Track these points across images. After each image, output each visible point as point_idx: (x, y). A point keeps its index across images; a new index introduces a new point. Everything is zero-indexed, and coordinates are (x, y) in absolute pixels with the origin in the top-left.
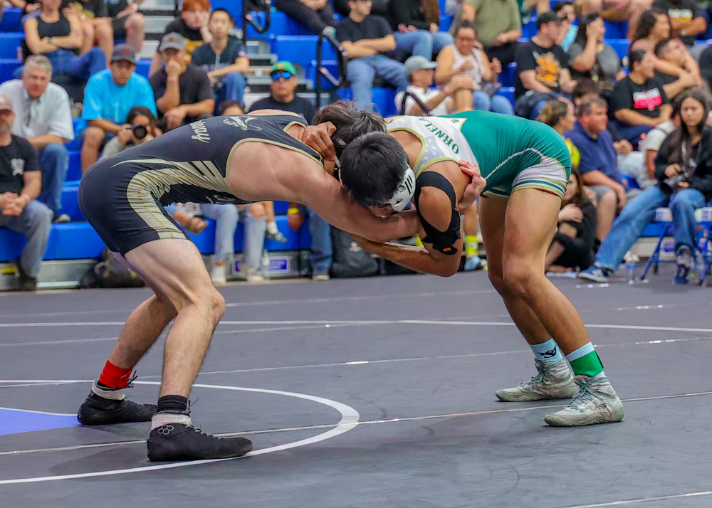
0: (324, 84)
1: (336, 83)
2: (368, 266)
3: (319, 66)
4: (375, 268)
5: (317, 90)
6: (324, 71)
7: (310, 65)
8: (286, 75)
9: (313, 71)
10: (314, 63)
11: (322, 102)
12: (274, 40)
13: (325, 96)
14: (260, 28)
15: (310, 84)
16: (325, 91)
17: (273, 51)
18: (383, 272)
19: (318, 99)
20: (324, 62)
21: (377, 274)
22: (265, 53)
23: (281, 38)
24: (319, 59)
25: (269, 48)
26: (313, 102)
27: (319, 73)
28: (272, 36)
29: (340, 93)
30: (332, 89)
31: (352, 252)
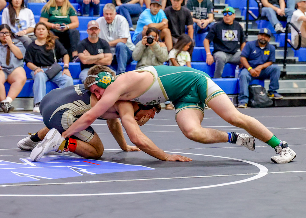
0: (250, 17)
1: (256, 17)
2: (268, 102)
3: (248, 9)
4: (272, 103)
5: (247, 21)
6: (250, 12)
7: (244, 9)
8: (230, 13)
9: (245, 12)
10: (245, 8)
11: (249, 26)
13: (250, 23)
15: (243, 18)
16: (250, 21)
17: (226, 2)
18: (276, 105)
19: (247, 25)
20: (250, 8)
21: (273, 106)
22: (223, 3)
24: (248, 6)
27: (248, 13)
29: (257, 22)
30: (254, 20)
31: (261, 95)
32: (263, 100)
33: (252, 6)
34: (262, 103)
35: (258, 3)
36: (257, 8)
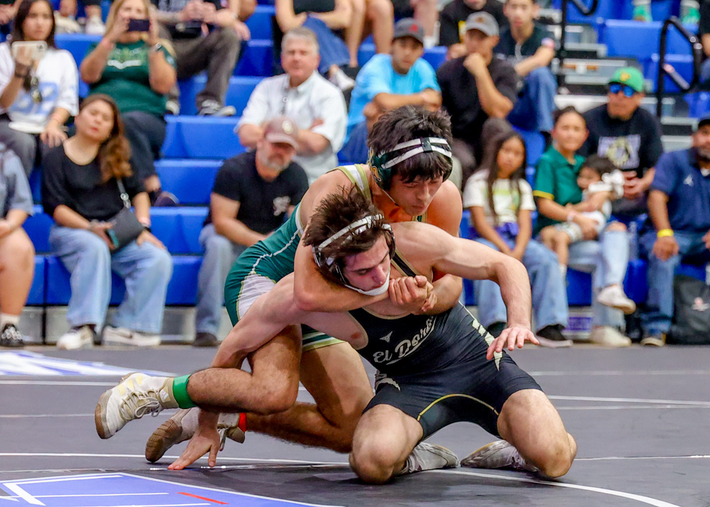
0: (667, 86)
1: (685, 85)
3: (662, 62)
5: (659, 93)
6: (669, 68)
7: (649, 60)
9: (653, 69)
10: (655, 57)
11: (665, 110)
12: (603, 26)
13: (668, 102)
14: (586, 9)
15: (650, 85)
16: (670, 94)
17: (601, 40)
19: (659, 107)
20: (670, 58)
22: (590, 42)
23: (612, 23)
24: (662, 50)
25: (595, 35)
26: (653, 111)
27: (661, 71)
28: (599, 20)
29: (689, 98)
30: (679, 93)
31: (697, 310)
32: (700, 321)
33: (674, 52)
34: (698, 333)
35: (692, 45)
36: (688, 59)
